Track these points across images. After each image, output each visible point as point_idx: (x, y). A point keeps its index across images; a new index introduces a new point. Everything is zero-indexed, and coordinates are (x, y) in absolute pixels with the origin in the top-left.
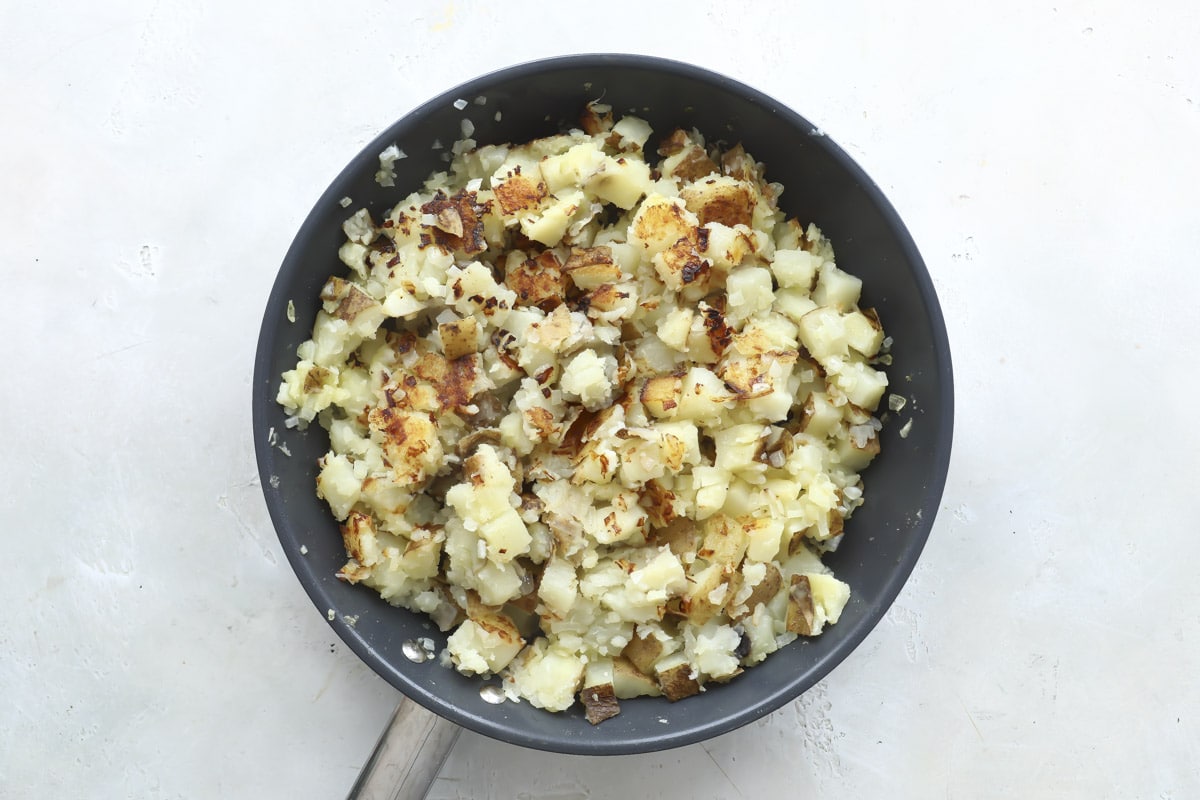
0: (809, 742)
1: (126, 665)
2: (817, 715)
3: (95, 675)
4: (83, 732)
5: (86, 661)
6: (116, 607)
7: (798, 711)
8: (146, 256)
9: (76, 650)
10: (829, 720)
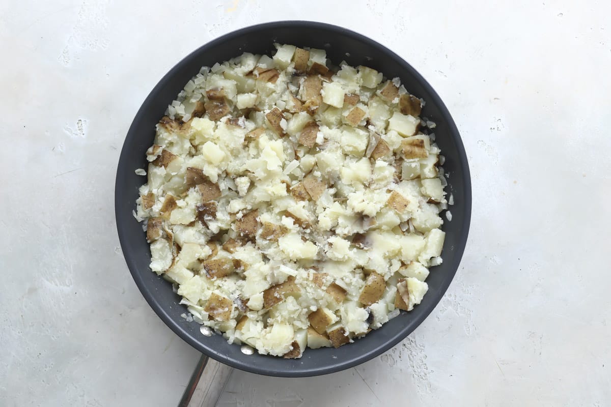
0: (415, 375)
1: (68, 332)
2: (419, 361)
3: (53, 338)
4: (46, 367)
5: (47, 330)
6: (63, 303)
7: (410, 359)
8: (80, 125)
9: (42, 325)
10: (425, 364)
